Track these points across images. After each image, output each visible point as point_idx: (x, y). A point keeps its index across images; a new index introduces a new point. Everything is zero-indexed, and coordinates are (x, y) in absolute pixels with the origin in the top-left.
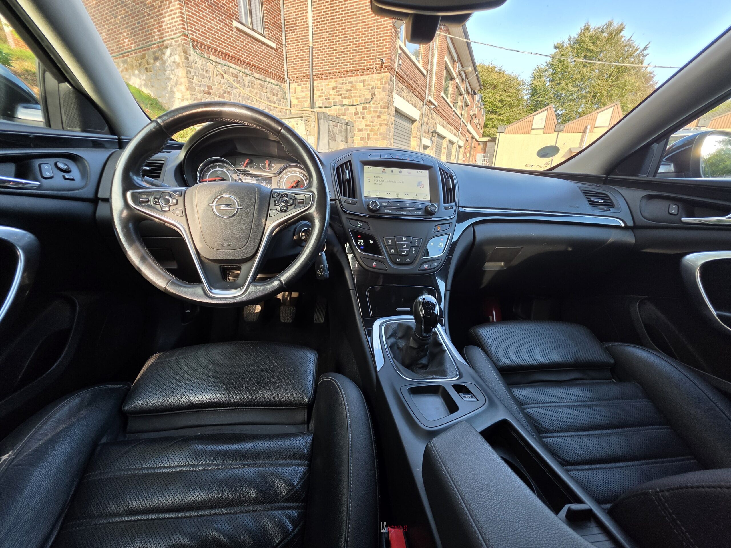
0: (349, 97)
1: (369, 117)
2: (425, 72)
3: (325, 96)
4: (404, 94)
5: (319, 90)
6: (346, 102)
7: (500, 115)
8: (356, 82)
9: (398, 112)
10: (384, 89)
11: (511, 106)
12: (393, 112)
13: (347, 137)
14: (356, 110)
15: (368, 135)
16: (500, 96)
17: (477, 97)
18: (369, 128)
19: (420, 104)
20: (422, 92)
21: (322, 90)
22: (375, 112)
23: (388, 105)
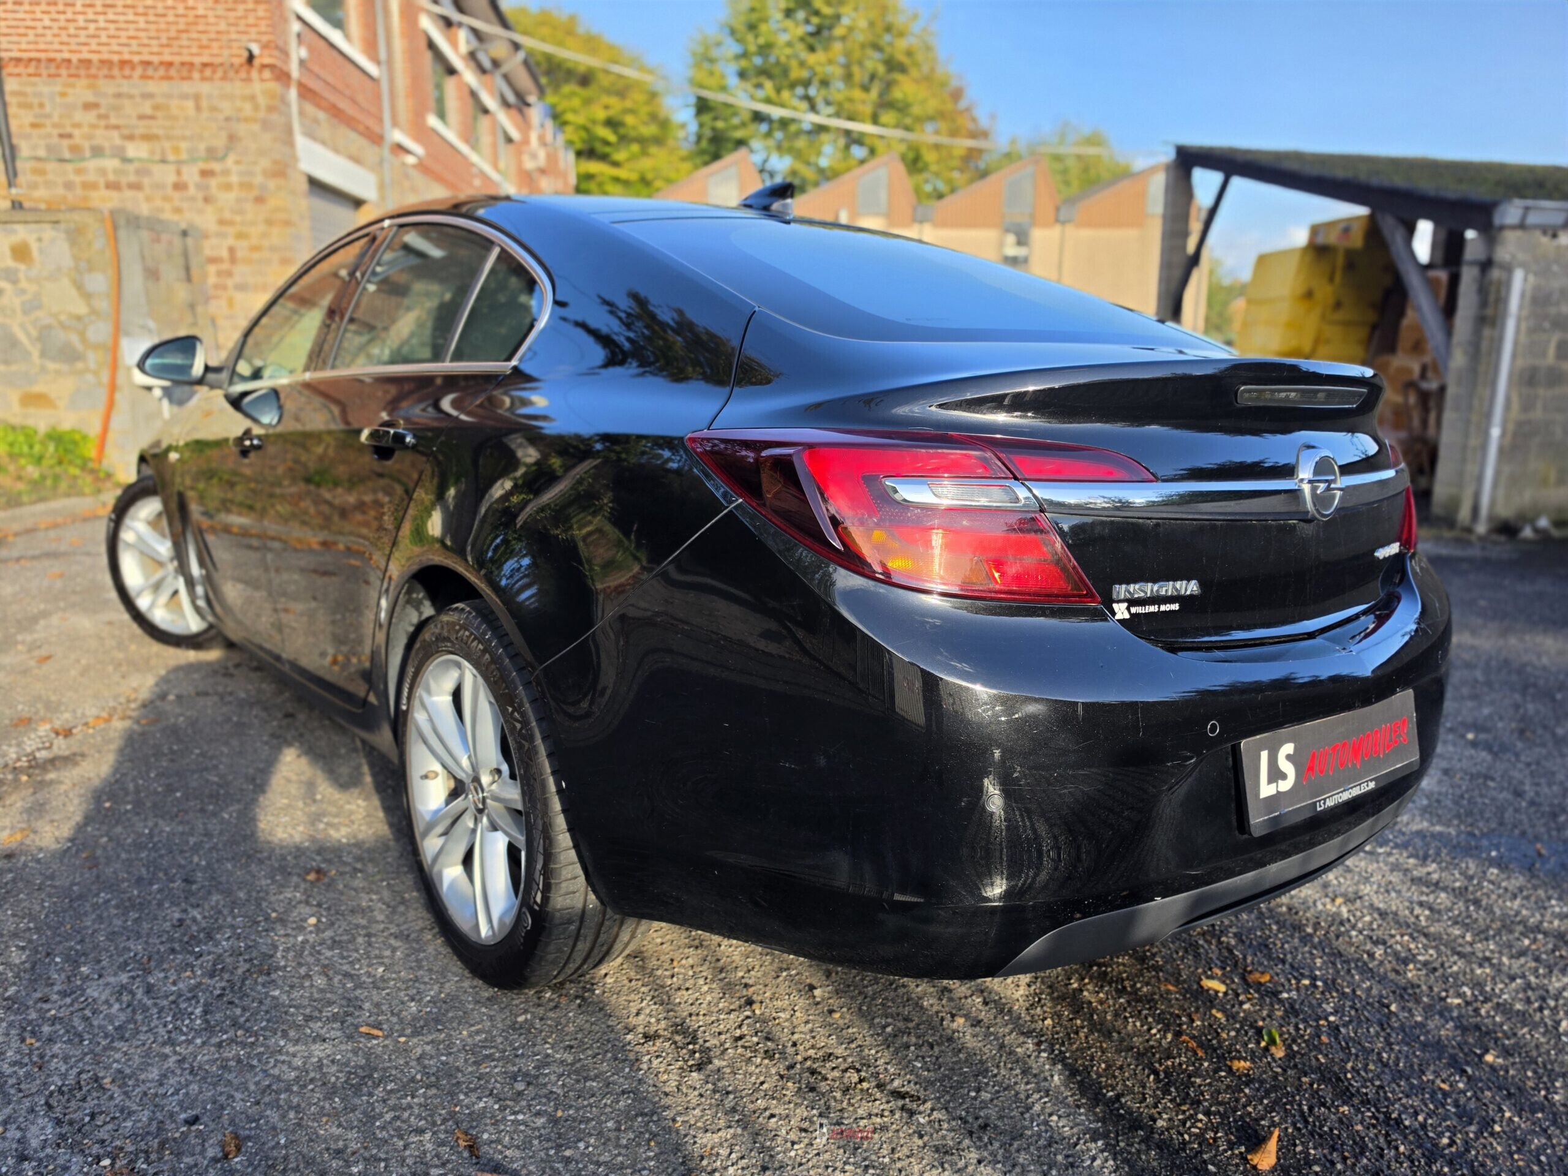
0: (148, 138)
1: (227, 199)
2: (372, 69)
3: (55, 126)
4: (325, 132)
5: (28, 106)
6: (133, 150)
7: (616, 164)
8: (169, 96)
9: (317, 185)
10: (266, 125)
11: (642, 141)
12: (304, 186)
13: (187, 269)
14: (179, 173)
15: (232, 250)
16: (606, 107)
17: (536, 113)
18: (230, 230)
19: (371, 152)
20: (371, 123)
21: (41, 105)
22: (246, 186)
23: (281, 170)
